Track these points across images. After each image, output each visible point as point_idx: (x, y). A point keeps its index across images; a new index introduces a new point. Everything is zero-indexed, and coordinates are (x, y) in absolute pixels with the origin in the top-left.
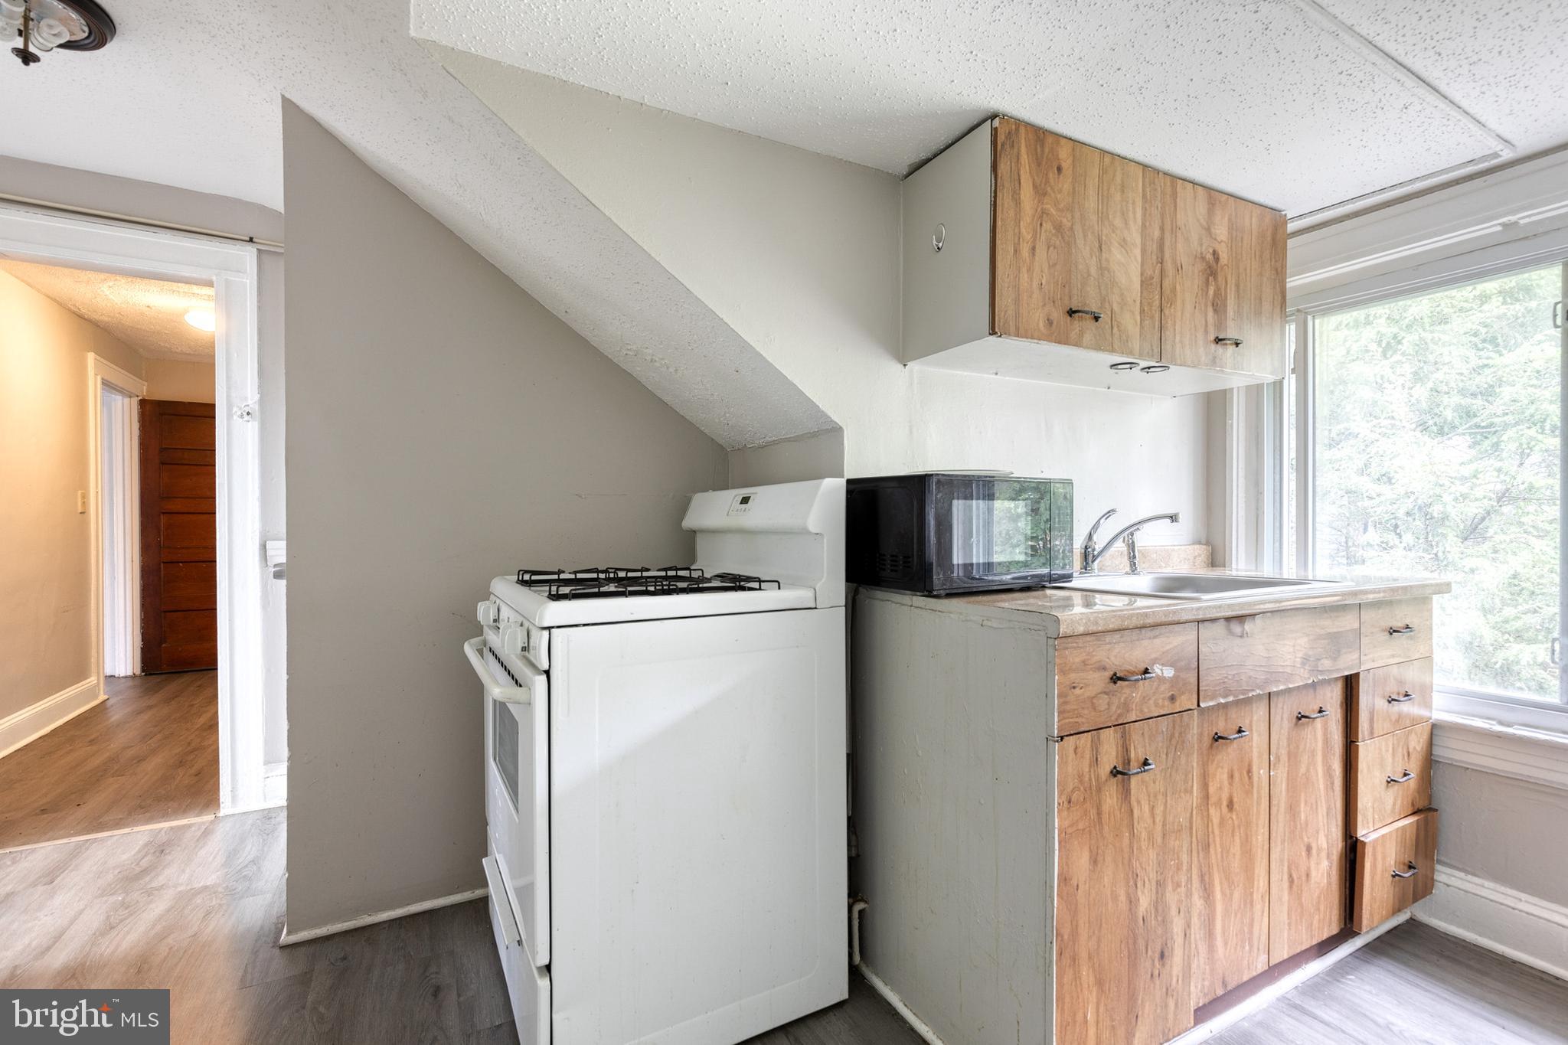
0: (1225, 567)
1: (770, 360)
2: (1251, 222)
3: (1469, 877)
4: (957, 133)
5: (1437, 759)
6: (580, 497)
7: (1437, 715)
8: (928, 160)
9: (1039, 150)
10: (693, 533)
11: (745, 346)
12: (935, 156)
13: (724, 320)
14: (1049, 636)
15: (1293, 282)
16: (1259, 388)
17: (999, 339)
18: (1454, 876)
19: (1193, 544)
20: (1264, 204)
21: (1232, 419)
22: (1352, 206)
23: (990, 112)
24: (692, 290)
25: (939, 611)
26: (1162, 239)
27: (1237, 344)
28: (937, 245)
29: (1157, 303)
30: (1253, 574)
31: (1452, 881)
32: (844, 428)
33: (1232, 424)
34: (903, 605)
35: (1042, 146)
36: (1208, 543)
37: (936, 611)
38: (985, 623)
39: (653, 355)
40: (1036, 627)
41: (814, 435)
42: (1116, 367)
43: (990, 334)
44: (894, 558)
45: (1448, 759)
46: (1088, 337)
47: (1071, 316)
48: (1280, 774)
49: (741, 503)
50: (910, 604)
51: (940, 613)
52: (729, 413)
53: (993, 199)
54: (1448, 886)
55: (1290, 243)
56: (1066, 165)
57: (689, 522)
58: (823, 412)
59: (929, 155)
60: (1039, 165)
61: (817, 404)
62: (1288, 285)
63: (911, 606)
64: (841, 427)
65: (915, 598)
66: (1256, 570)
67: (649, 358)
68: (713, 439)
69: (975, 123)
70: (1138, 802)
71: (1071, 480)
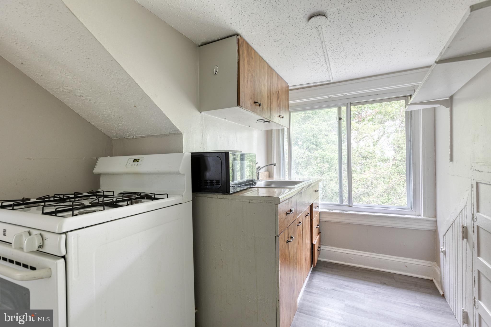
0: (272, 177)
1: (156, 104)
2: (284, 85)
3: (327, 247)
4: (223, 36)
5: (321, 220)
6: (30, 159)
7: (320, 210)
8: (210, 43)
9: (248, 50)
10: (99, 175)
11: (145, 97)
12: (213, 42)
13: (138, 84)
14: (276, 204)
15: (290, 102)
16: (279, 130)
17: (240, 108)
18: (324, 247)
19: (265, 171)
20: (286, 81)
21: (273, 137)
22: (302, 86)
23: (237, 33)
24: (124, 68)
25: (230, 199)
26: (270, 85)
27: (282, 117)
28: (215, 73)
29: (270, 104)
30: (279, 179)
31: (324, 249)
32: (183, 133)
33: (273, 139)
34: (213, 198)
35: (249, 49)
36: (268, 171)
37: (229, 199)
38: (251, 202)
39: (82, 94)
40: (271, 202)
41: (167, 135)
42: (259, 121)
43: (238, 106)
44: (218, 182)
45: (322, 220)
46: (258, 111)
47: (255, 104)
48: (304, 232)
49: (133, 162)
50: (217, 197)
51: (231, 200)
52: (121, 124)
53: (238, 62)
54: (323, 250)
55: (290, 92)
56: (253, 57)
57: (96, 170)
58: (175, 127)
59: (211, 41)
60: (248, 55)
61: (174, 123)
62: (289, 103)
63: (217, 198)
64: (181, 133)
65: (218, 195)
66: (279, 178)
67: (78, 94)
68: (105, 134)
69: (230, 35)
70: (290, 249)
71: (255, 154)
